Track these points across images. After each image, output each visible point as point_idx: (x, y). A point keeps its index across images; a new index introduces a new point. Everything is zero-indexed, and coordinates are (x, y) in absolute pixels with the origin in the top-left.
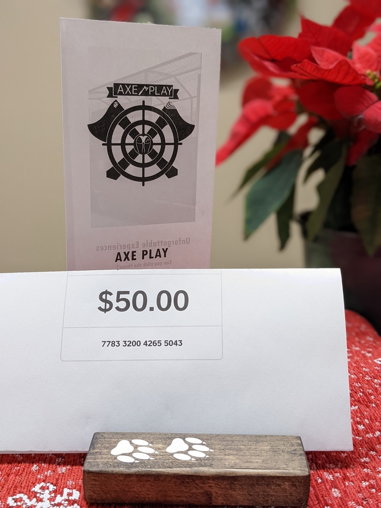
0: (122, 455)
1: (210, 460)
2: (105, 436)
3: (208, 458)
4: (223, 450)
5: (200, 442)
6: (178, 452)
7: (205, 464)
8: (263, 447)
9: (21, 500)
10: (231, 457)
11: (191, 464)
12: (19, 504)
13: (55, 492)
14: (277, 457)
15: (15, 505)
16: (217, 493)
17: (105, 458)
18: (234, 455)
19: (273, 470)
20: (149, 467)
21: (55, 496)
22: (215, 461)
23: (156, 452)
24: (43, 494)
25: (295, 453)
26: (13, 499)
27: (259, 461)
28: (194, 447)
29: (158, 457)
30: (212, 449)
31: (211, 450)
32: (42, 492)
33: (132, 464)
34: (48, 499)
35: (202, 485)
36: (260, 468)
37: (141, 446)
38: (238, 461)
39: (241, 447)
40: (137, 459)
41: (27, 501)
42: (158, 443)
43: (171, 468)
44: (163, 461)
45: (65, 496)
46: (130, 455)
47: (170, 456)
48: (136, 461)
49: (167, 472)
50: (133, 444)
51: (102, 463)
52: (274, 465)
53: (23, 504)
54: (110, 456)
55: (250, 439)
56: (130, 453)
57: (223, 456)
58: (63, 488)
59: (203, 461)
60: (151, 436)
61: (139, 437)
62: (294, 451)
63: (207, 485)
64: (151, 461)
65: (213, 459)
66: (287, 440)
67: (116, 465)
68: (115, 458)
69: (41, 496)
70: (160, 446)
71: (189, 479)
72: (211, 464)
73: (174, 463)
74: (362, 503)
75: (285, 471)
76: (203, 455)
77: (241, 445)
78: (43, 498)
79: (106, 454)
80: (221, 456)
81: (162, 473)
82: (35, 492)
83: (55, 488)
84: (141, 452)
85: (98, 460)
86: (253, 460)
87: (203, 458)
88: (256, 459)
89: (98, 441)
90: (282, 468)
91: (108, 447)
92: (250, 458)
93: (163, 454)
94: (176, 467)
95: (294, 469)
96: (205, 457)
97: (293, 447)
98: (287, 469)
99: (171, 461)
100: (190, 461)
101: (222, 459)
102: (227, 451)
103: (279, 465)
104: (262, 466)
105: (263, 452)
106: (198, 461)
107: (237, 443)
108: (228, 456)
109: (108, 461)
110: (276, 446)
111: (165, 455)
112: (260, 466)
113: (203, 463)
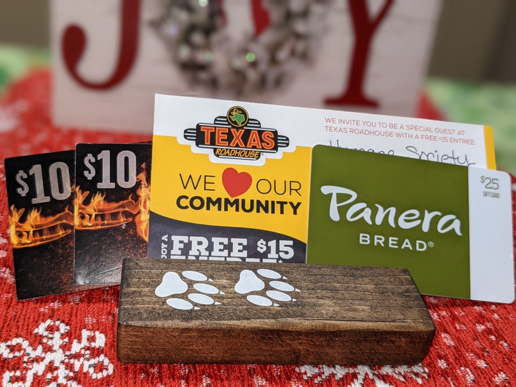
0: (173, 296)
1: (299, 306)
2: (142, 264)
3: (295, 302)
4: (313, 289)
5: (279, 276)
6: (252, 293)
7: (294, 313)
8: (365, 286)
9: (18, 348)
10: (327, 302)
11: (274, 312)
12: (17, 354)
13: (68, 334)
14: (387, 302)
15: (11, 356)
16: (308, 351)
17: (149, 303)
18: (329, 298)
19: (388, 323)
20: (216, 317)
21: (71, 343)
22: (307, 307)
23: (222, 293)
24: (52, 338)
25: (409, 296)
26: (8, 346)
27: (365, 308)
28: (272, 284)
29: (225, 301)
30: (297, 287)
31: (297, 290)
32: (51, 336)
33: (190, 311)
34: (61, 347)
35: (290, 342)
36: (370, 319)
37: (198, 282)
38: (337, 309)
39: (335, 284)
40: (195, 305)
41: (29, 350)
42: (220, 277)
43: (248, 319)
44: (234, 307)
45: (84, 342)
46: (184, 296)
47: (243, 300)
48: (196, 308)
49: (243, 325)
50: (185, 278)
51: (146, 311)
52: (386, 315)
53: (23, 355)
54: (155, 299)
55: (345, 273)
56: (183, 294)
57: (316, 299)
58: (80, 330)
59: (290, 308)
60: (208, 266)
61: (191, 268)
62: (406, 292)
63: (296, 342)
64: (216, 308)
65: (303, 306)
66: (392, 274)
67: (168, 314)
68: (164, 303)
69: (50, 343)
70: (224, 282)
71: (273, 334)
72: (302, 313)
73: (250, 310)
74: (483, 355)
75: (404, 324)
76: (287, 298)
77: (335, 282)
78: (53, 346)
79: (149, 296)
80: (312, 300)
81: (236, 327)
82: (41, 336)
83: (68, 328)
84: (199, 292)
85: (139, 306)
86: (358, 307)
87: (289, 303)
88: (360, 305)
89: (133, 273)
90: (399, 319)
91: (149, 283)
92: (352, 304)
93: (232, 295)
94: (254, 317)
95: (414, 320)
96: (291, 301)
97: (403, 285)
98: (405, 321)
99: (245, 307)
100: (272, 308)
101: (315, 305)
102: (318, 291)
103: (393, 314)
104: (372, 316)
105: (366, 293)
106: (283, 308)
107: (329, 279)
108: (322, 300)
109: (154, 307)
110: (381, 284)
111: (234, 298)
112: (369, 317)
113: (291, 312)
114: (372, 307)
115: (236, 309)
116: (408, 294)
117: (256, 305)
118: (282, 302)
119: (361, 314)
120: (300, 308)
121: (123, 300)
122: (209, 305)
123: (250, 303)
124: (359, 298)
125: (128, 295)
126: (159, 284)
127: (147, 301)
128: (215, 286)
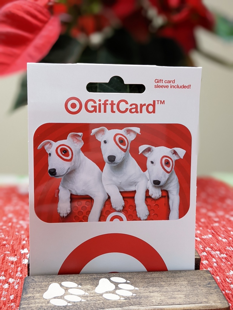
0: (55, 298)
1: (137, 298)
3: (135, 296)
4: (147, 287)
5: (124, 281)
6: (107, 292)
7: (134, 303)
8: (181, 282)
10: (156, 294)
11: (120, 303)
14: (196, 291)
18: (158, 292)
19: (197, 305)
22: (143, 298)
27: (183, 296)
28: (120, 286)
29: (89, 299)
30: (136, 287)
33: (65, 307)
36: (185, 303)
37: (71, 288)
38: (163, 298)
39: (162, 283)
42: (86, 284)
44: (95, 302)
47: (100, 297)
50: (63, 286)
51: (36, 308)
52: (196, 300)
54: (43, 300)
57: (148, 294)
59: (132, 300)
61: (68, 279)
62: (208, 284)
64: (83, 303)
65: (141, 298)
66: (199, 274)
67: (50, 309)
68: (48, 302)
70: (89, 287)
72: (139, 302)
73: (105, 303)
75: (208, 304)
76: (130, 294)
79: (39, 299)
80: (146, 294)
84: (72, 294)
85: (32, 305)
86: (176, 296)
87: (131, 297)
88: (178, 295)
89: (30, 286)
90: (204, 302)
91: (40, 291)
92: (173, 294)
93: (93, 295)
94: (107, 307)
95: (215, 302)
96: (132, 295)
97: (206, 280)
98: (209, 302)
99: (102, 301)
100: (119, 300)
101: (148, 297)
102: (150, 288)
103: (200, 299)
104: (186, 301)
105: (182, 287)
106: (127, 300)
107: (158, 280)
108: (153, 294)
109: (42, 305)
110: (192, 281)
111: (95, 296)
112: (184, 302)
113: (132, 302)
114: (186, 296)
115: (96, 303)
116: (210, 285)
117: (109, 300)
118: (126, 296)
119: (179, 300)
120: (138, 299)
121: (22, 302)
122: (78, 302)
123: (105, 298)
124: (177, 290)
125: (26, 299)
126: (46, 291)
127: (38, 302)
128: (82, 290)
